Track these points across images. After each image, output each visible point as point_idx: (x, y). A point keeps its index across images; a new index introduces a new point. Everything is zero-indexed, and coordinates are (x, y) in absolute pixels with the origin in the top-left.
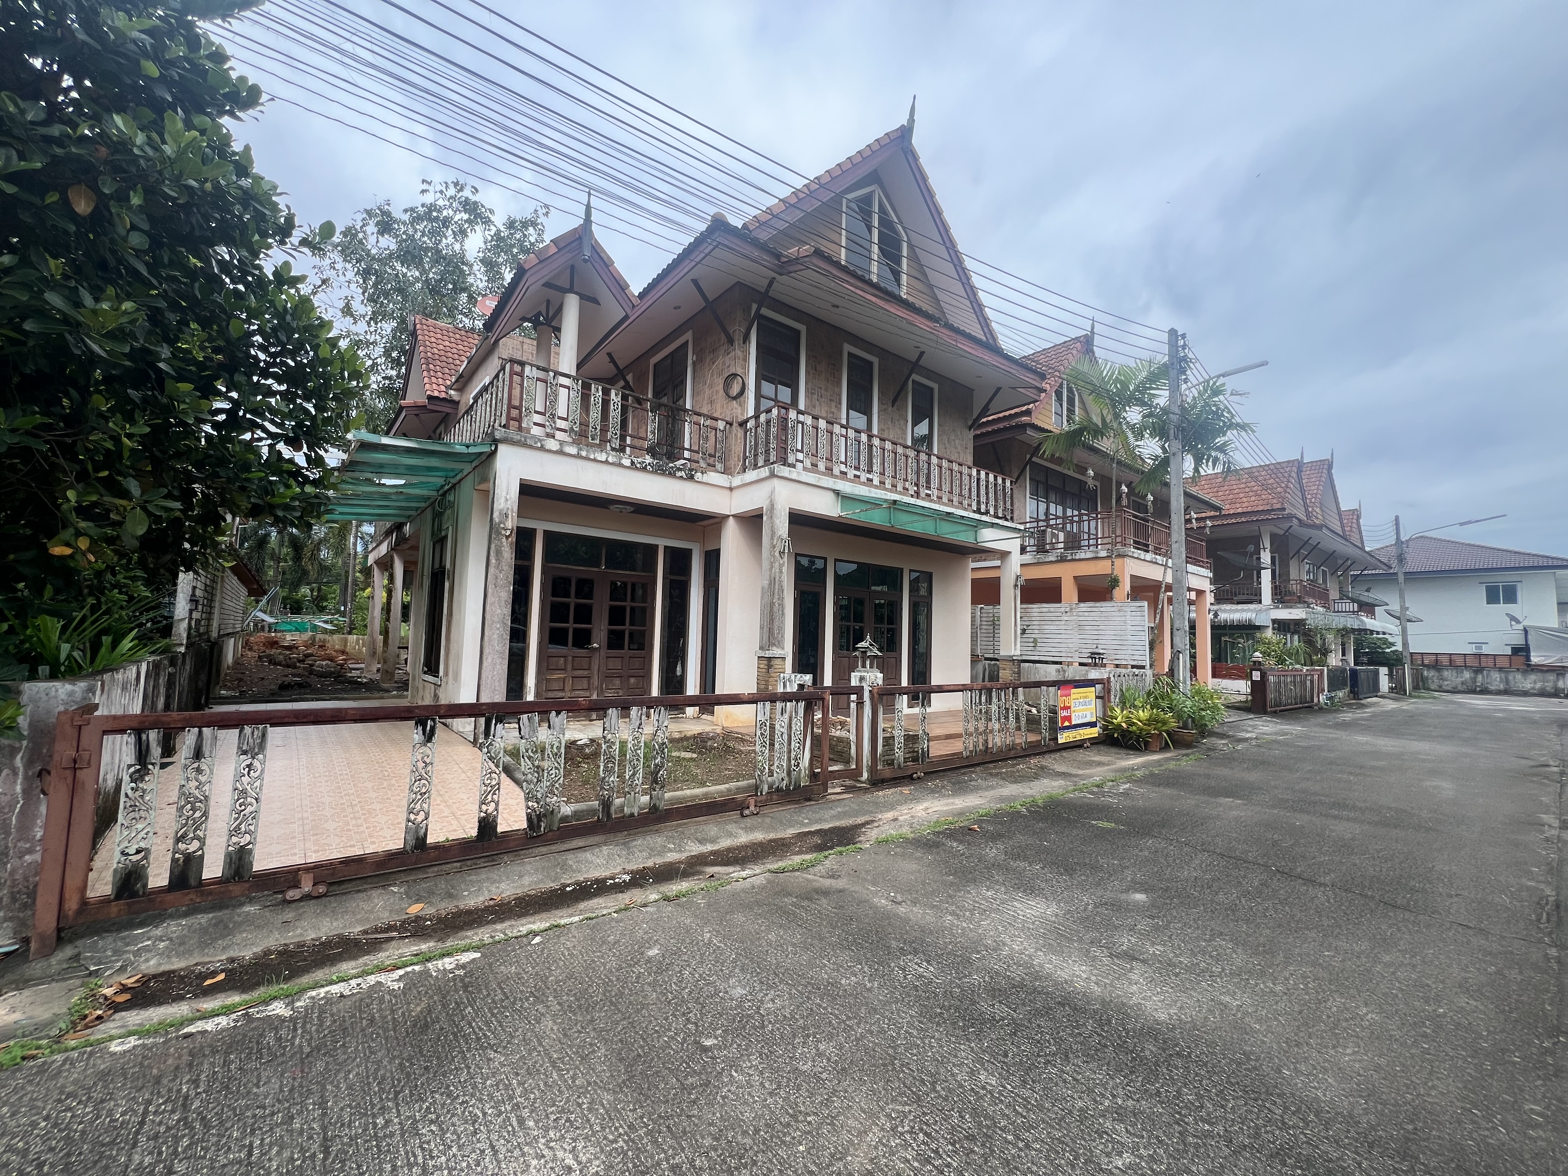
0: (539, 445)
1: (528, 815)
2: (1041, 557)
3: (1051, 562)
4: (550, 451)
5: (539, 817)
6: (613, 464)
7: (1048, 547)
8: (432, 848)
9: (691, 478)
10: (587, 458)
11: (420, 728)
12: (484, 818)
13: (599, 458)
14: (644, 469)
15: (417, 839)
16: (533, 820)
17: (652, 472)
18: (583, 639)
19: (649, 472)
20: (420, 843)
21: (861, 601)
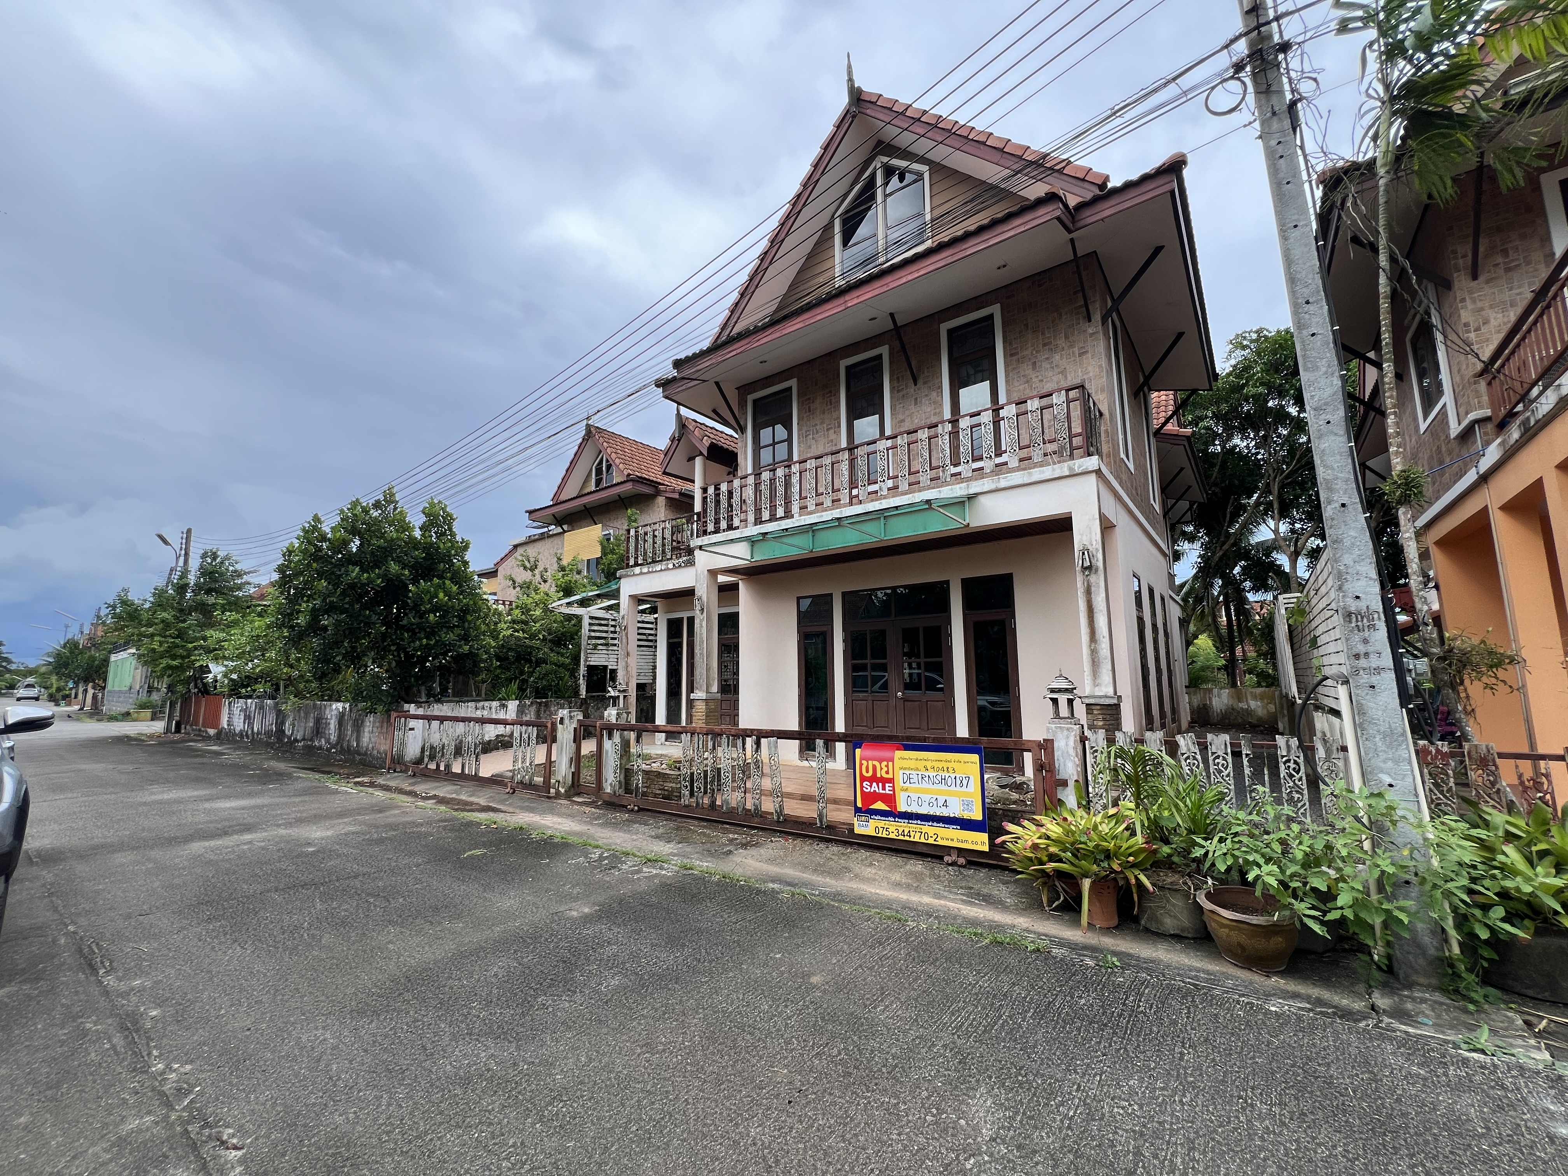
0: (632, 573)
4: (637, 575)
6: (665, 570)
13: (658, 570)
14: (681, 566)
21: (883, 633)
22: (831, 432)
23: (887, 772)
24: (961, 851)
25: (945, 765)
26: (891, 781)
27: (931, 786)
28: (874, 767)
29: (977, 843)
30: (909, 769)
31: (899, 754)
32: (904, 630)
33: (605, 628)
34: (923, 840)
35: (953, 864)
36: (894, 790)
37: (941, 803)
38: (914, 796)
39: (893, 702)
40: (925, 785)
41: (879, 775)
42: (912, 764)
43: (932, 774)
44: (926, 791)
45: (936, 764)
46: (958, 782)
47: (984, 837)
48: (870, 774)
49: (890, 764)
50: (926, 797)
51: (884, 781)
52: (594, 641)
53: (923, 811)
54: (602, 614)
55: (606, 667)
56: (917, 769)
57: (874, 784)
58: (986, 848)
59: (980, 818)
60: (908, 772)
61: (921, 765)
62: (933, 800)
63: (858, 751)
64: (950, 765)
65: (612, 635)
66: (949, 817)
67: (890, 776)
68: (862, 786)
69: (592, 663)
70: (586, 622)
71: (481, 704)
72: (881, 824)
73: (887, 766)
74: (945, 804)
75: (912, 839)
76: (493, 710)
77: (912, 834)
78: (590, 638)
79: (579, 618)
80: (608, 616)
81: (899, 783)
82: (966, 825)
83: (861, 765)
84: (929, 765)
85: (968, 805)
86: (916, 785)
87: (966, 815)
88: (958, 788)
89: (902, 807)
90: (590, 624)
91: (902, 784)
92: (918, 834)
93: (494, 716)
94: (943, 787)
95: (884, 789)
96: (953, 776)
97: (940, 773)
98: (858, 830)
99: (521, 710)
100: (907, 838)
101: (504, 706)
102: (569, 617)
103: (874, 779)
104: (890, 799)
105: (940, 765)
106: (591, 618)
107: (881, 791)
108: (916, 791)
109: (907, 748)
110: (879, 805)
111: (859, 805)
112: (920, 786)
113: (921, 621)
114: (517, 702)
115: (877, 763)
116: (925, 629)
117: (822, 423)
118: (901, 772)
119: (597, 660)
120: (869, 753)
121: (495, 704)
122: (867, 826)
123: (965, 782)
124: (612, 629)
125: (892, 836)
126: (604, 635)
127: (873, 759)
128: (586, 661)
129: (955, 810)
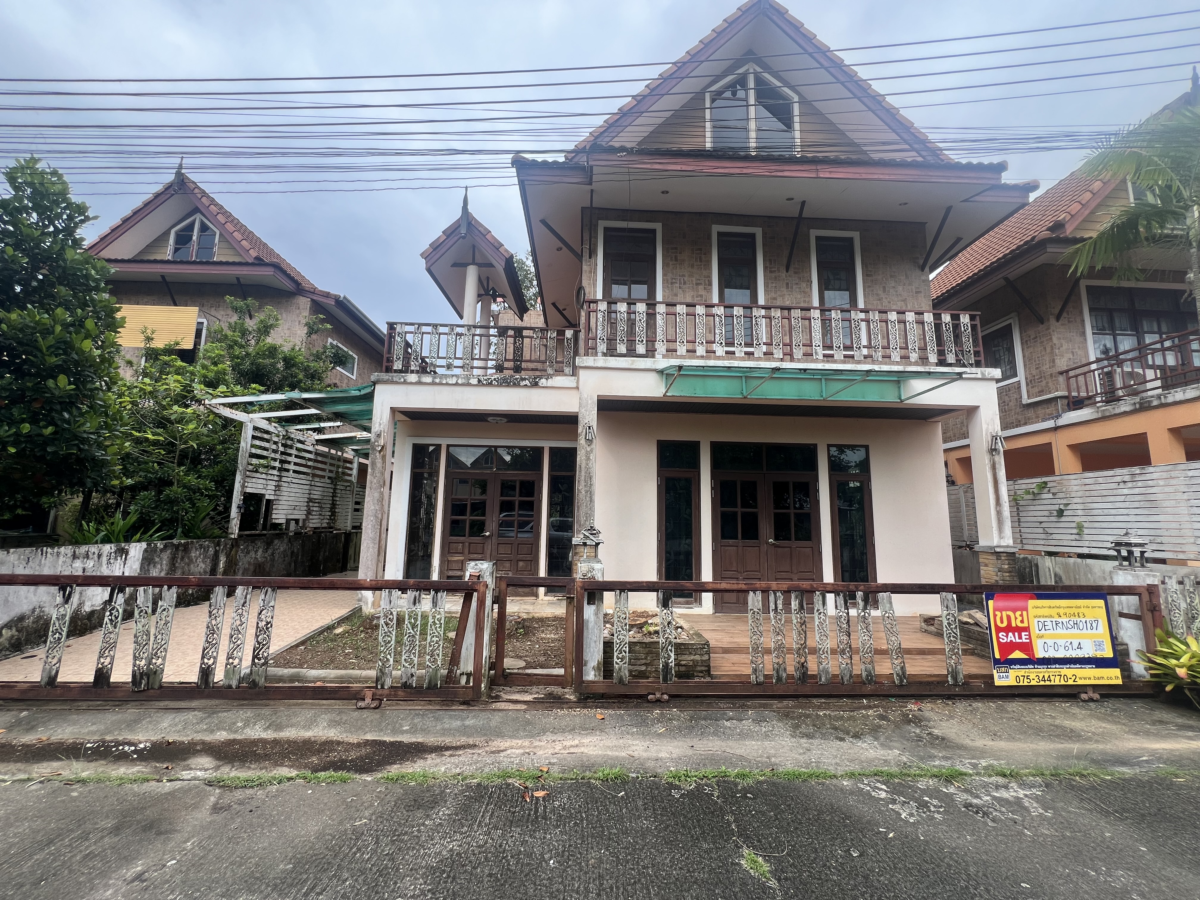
0: (402, 380)
1: (134, 672)
2: (1110, 409)
3: (1125, 414)
4: (411, 383)
5: (141, 674)
6: (463, 385)
7: (1120, 393)
8: (60, 687)
9: (535, 385)
10: (441, 384)
11: (62, 592)
12: (100, 669)
13: (450, 382)
14: (490, 384)
15: (50, 678)
16: (137, 677)
17: (497, 386)
18: (478, 528)
19: (495, 386)
20: (51, 681)
21: (754, 484)
22: (701, 287)
23: (1022, 622)
24: (1095, 687)
25: (1076, 611)
26: (1027, 629)
27: (1065, 631)
28: (1009, 618)
29: (1111, 678)
30: (1043, 617)
31: (1032, 603)
32: (774, 483)
33: (266, 445)
34: (1063, 683)
35: (1091, 700)
36: (1030, 638)
37: (1075, 646)
38: (1050, 642)
39: (764, 548)
40: (1059, 631)
41: (1014, 625)
42: (1046, 612)
43: (1065, 620)
44: (1061, 637)
45: (1068, 611)
46: (1089, 625)
47: (1117, 672)
48: (1005, 624)
49: (1025, 613)
50: (1061, 642)
51: (1019, 630)
52: (255, 461)
53: (1061, 654)
54: (264, 425)
55: (263, 495)
56: (1051, 616)
57: (1010, 634)
58: (1120, 682)
59: (1111, 656)
60: (1042, 620)
61: (1054, 612)
62: (1068, 644)
63: (991, 603)
64: (1081, 610)
65: (273, 455)
66: (1084, 658)
67: (1025, 625)
68: (998, 638)
69: (248, 490)
70: (248, 433)
71: (83, 549)
72: (1022, 673)
73: (1022, 615)
74: (1079, 647)
75: (1052, 683)
76: (104, 559)
77: (1052, 678)
78: (252, 456)
79: (240, 425)
80: (271, 429)
81: (1035, 631)
82: (1100, 663)
83: (995, 616)
84: (1061, 611)
85: (1099, 645)
86: (1051, 632)
87: (1099, 654)
88: (1089, 631)
89: (1040, 654)
90: (254, 437)
91: (1037, 632)
92: (1058, 678)
93: (105, 571)
94: (1075, 631)
95: (1020, 638)
96: (1084, 620)
97: (1073, 618)
98: (998, 682)
99: (148, 559)
100: (1048, 683)
101: (123, 552)
102: (228, 422)
103: (1009, 629)
104: (1027, 648)
105: (1072, 611)
106: (255, 428)
107: (1018, 641)
108: (1052, 637)
109: (1040, 597)
110: (1017, 655)
111: (997, 656)
112: (1056, 632)
113: (792, 477)
114: (144, 545)
115: (1010, 613)
116: (794, 483)
117: (691, 276)
118: (1036, 620)
119: (255, 486)
120: (1001, 604)
121: (108, 548)
122: (1007, 677)
123: (1094, 625)
124: (274, 447)
125: (1033, 683)
126: (265, 453)
127: (1006, 610)
128: (243, 486)
129: (1088, 651)
